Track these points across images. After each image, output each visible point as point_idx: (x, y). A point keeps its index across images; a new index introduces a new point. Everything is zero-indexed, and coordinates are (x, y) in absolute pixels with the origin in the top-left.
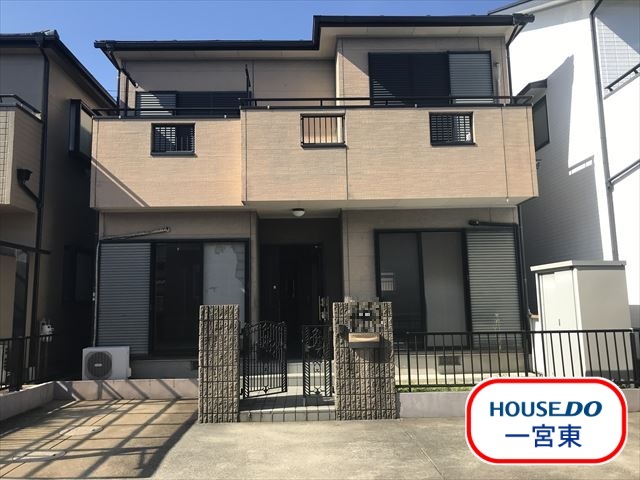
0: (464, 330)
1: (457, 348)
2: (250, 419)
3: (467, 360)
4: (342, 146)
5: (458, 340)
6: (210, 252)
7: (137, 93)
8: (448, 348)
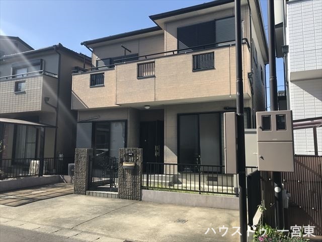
0: (219, 165)
1: (215, 173)
2: (89, 194)
3: (220, 179)
4: (154, 76)
5: (215, 169)
6: (114, 125)
7: (97, 61)
8: (210, 173)
